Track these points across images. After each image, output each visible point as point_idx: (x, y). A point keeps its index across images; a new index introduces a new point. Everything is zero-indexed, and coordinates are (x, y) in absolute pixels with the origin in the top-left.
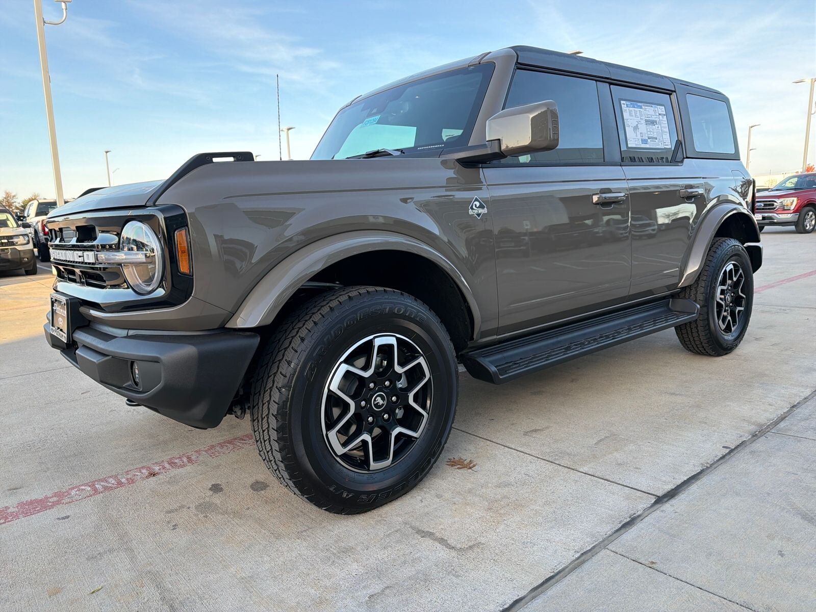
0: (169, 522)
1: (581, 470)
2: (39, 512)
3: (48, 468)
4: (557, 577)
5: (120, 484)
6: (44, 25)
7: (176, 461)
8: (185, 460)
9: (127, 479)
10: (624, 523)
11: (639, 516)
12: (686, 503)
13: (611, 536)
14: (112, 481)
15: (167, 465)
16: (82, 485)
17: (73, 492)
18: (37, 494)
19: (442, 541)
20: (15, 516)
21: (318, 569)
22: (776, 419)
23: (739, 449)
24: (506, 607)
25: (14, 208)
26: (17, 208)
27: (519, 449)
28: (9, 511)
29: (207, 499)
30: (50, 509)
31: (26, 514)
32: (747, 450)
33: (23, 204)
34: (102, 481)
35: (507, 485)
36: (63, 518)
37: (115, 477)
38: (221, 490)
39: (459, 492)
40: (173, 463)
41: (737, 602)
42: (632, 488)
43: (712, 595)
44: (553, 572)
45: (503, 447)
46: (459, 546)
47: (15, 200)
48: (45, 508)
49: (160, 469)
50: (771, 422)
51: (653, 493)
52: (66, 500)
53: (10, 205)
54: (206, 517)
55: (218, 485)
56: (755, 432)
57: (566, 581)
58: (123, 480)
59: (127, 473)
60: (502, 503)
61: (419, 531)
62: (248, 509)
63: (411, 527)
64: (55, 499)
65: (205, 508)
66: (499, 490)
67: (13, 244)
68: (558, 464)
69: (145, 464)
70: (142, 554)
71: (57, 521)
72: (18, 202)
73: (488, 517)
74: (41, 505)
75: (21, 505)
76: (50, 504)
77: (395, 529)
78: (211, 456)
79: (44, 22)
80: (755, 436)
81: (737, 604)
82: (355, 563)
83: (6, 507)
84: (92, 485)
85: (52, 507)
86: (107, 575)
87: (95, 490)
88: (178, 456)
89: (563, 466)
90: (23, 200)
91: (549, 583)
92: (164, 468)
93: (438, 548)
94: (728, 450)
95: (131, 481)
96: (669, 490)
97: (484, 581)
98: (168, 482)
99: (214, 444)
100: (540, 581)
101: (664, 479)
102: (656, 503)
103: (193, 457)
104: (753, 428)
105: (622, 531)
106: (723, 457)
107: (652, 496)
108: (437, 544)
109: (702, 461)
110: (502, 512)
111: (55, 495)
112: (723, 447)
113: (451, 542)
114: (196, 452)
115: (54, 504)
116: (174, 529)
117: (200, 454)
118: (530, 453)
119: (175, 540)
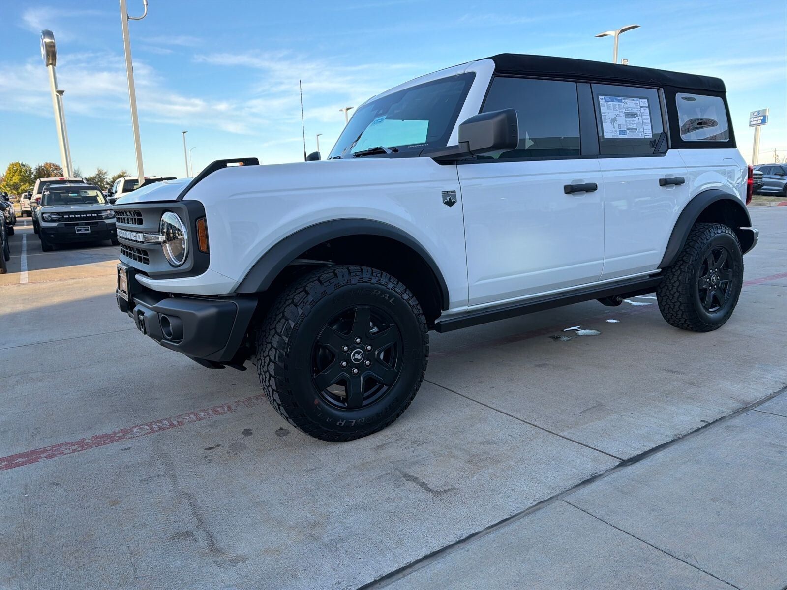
0: (206, 457)
1: (561, 434)
2: (108, 443)
3: (117, 410)
4: (511, 520)
5: (172, 425)
6: (128, 20)
7: (218, 409)
8: (226, 408)
9: (178, 422)
10: (584, 480)
11: (600, 476)
12: (647, 467)
13: (569, 490)
14: (166, 423)
15: (211, 413)
16: (143, 425)
17: (135, 430)
18: (107, 430)
19: (423, 485)
20: (90, 446)
21: (317, 500)
22: (764, 398)
23: (716, 424)
24: (462, 538)
25: (105, 183)
26: (108, 184)
27: (510, 413)
28: (85, 442)
29: (239, 441)
30: (116, 442)
31: (98, 445)
32: (724, 425)
33: (112, 180)
34: (158, 423)
35: (491, 443)
36: (126, 449)
37: (169, 420)
38: (251, 434)
39: (447, 447)
40: (216, 411)
41: (662, 549)
42: (602, 452)
43: (641, 542)
44: (510, 515)
45: (496, 411)
46: (436, 489)
47: (106, 176)
48: (113, 441)
49: (204, 415)
50: (758, 400)
51: (620, 457)
52: (129, 436)
53: (102, 181)
54: (236, 454)
55: (250, 430)
56: (738, 409)
57: (518, 523)
58: (175, 423)
59: (178, 417)
60: (482, 458)
61: (406, 475)
62: (270, 450)
63: (400, 471)
64: (121, 434)
65: (236, 448)
66: (482, 447)
67: (101, 218)
68: (541, 428)
69: (193, 410)
70: (182, 480)
71: (121, 451)
72: (109, 178)
73: (466, 468)
74: (109, 438)
75: (95, 437)
76: (117, 438)
77: (387, 473)
78: (247, 406)
79: (128, 18)
80: (737, 412)
81: (662, 551)
82: (348, 497)
83: (84, 439)
84: (150, 425)
85: (118, 440)
86: (154, 494)
87: (152, 429)
88: (221, 405)
89: (545, 430)
90: (113, 176)
91: (504, 523)
92: (208, 414)
93: (418, 489)
94: (704, 424)
95: (181, 424)
96: (636, 455)
97: (450, 518)
98: (210, 426)
99: (251, 396)
100: (497, 521)
101: (634, 445)
102: (619, 465)
103: (233, 407)
104: (737, 405)
105: (581, 487)
106: (698, 430)
107: (617, 459)
108: (418, 486)
109: (676, 432)
110: (480, 464)
111: (121, 431)
112: (702, 421)
113: (431, 486)
114: (236, 402)
115: (120, 438)
116: (209, 462)
117: (238, 404)
118: (519, 417)
119: (209, 471)
